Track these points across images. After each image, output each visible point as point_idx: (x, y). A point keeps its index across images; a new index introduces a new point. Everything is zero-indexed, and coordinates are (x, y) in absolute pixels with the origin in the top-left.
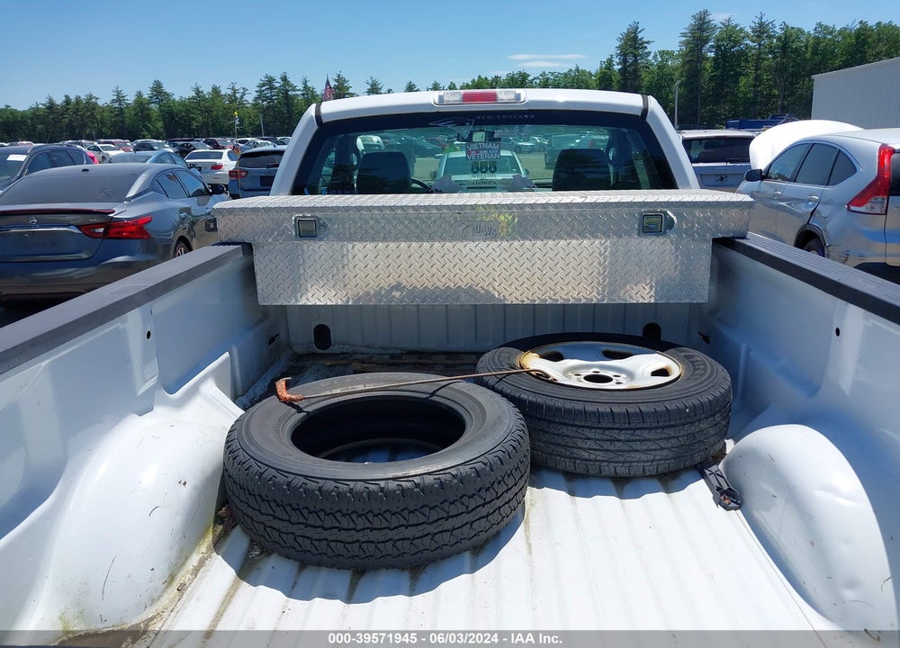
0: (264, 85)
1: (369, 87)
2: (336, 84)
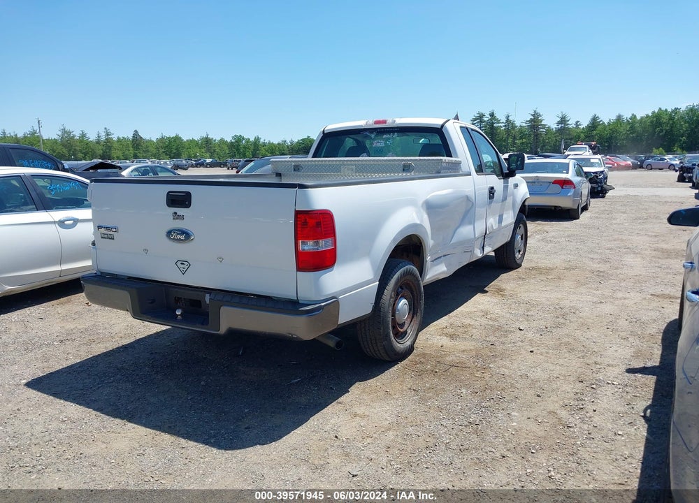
0: (475, 119)
1: (559, 119)
2: (532, 117)
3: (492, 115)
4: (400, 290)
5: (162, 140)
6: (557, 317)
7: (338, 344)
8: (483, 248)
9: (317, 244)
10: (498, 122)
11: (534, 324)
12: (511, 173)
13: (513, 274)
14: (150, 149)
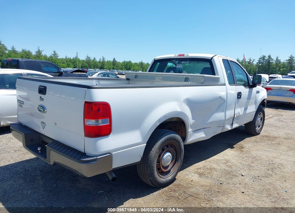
3: (269, 56)
4: (166, 147)
5: (124, 62)
6: (268, 170)
7: (114, 179)
8: (232, 125)
9: (97, 122)
10: (272, 60)
11: (252, 173)
12: (254, 85)
13: (253, 138)
14: (119, 66)
